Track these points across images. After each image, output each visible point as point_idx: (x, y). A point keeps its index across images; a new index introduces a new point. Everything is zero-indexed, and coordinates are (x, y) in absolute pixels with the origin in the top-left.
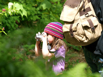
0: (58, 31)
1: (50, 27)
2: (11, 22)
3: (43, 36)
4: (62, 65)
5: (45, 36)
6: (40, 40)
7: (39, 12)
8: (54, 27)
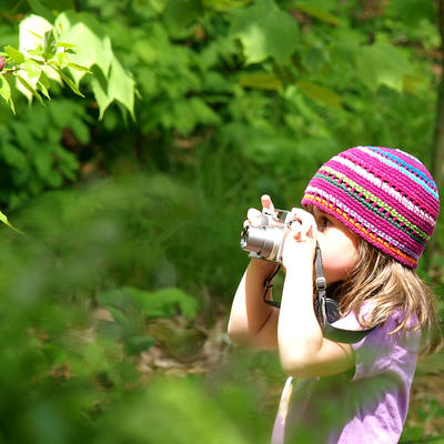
0: (394, 213)
1: (346, 179)
2: (35, 138)
3: (294, 233)
4: (385, 428)
5: (303, 237)
6: (271, 257)
7: (215, 80)
8: (377, 182)
